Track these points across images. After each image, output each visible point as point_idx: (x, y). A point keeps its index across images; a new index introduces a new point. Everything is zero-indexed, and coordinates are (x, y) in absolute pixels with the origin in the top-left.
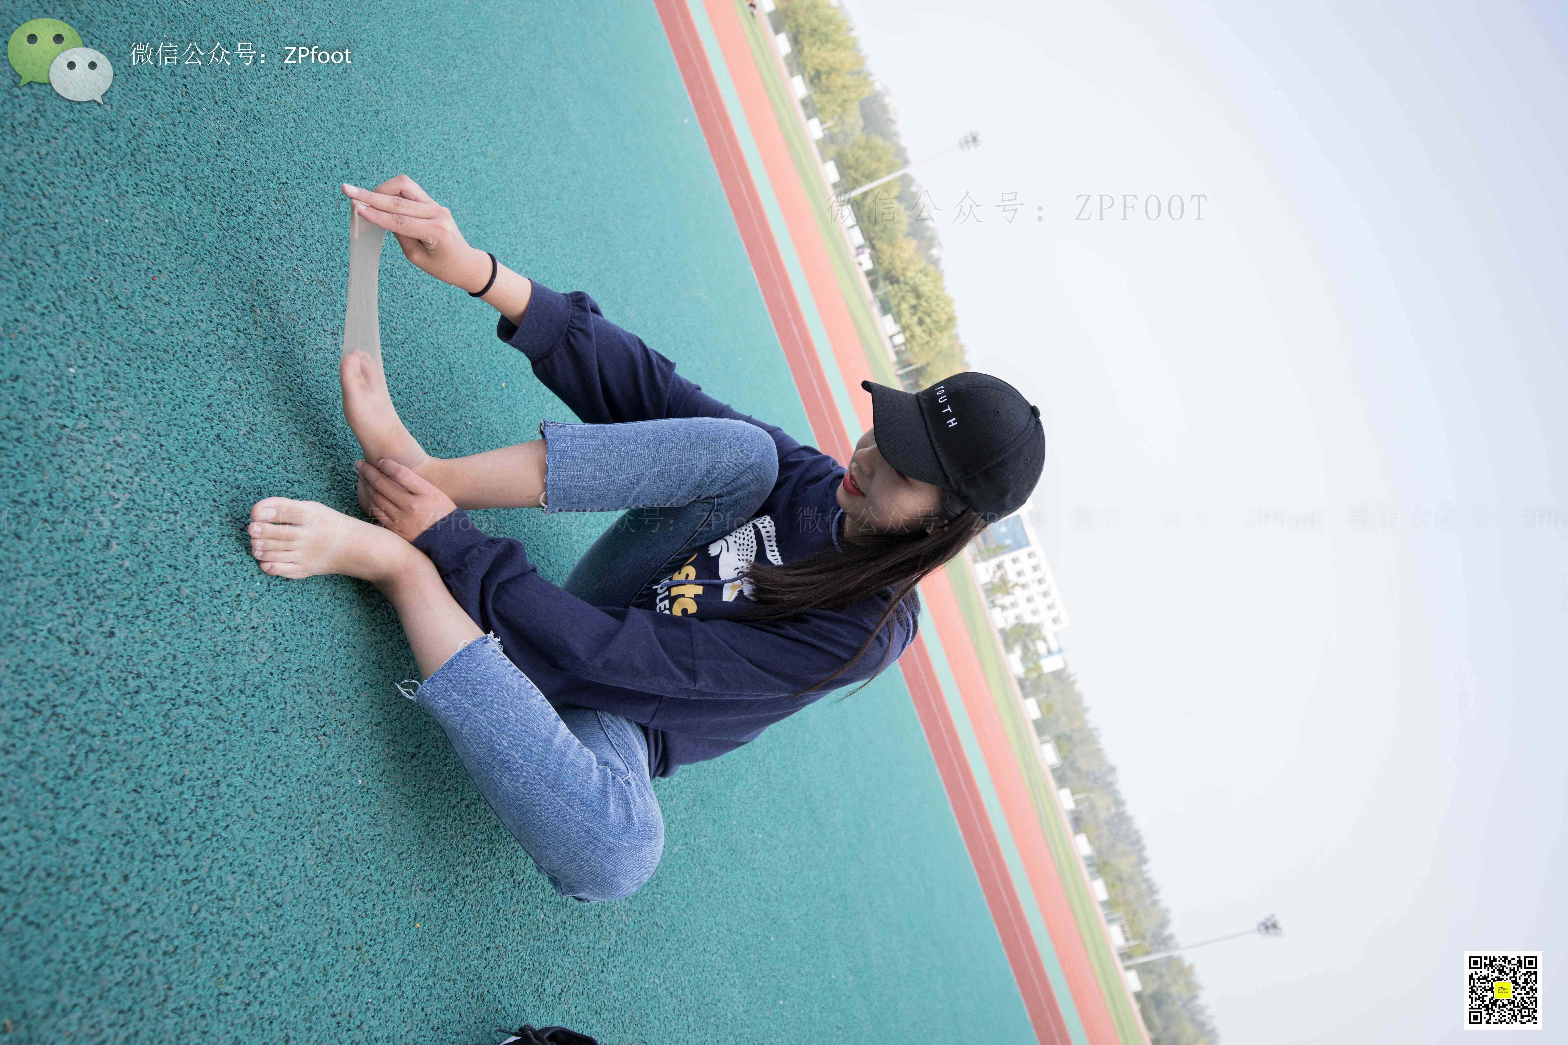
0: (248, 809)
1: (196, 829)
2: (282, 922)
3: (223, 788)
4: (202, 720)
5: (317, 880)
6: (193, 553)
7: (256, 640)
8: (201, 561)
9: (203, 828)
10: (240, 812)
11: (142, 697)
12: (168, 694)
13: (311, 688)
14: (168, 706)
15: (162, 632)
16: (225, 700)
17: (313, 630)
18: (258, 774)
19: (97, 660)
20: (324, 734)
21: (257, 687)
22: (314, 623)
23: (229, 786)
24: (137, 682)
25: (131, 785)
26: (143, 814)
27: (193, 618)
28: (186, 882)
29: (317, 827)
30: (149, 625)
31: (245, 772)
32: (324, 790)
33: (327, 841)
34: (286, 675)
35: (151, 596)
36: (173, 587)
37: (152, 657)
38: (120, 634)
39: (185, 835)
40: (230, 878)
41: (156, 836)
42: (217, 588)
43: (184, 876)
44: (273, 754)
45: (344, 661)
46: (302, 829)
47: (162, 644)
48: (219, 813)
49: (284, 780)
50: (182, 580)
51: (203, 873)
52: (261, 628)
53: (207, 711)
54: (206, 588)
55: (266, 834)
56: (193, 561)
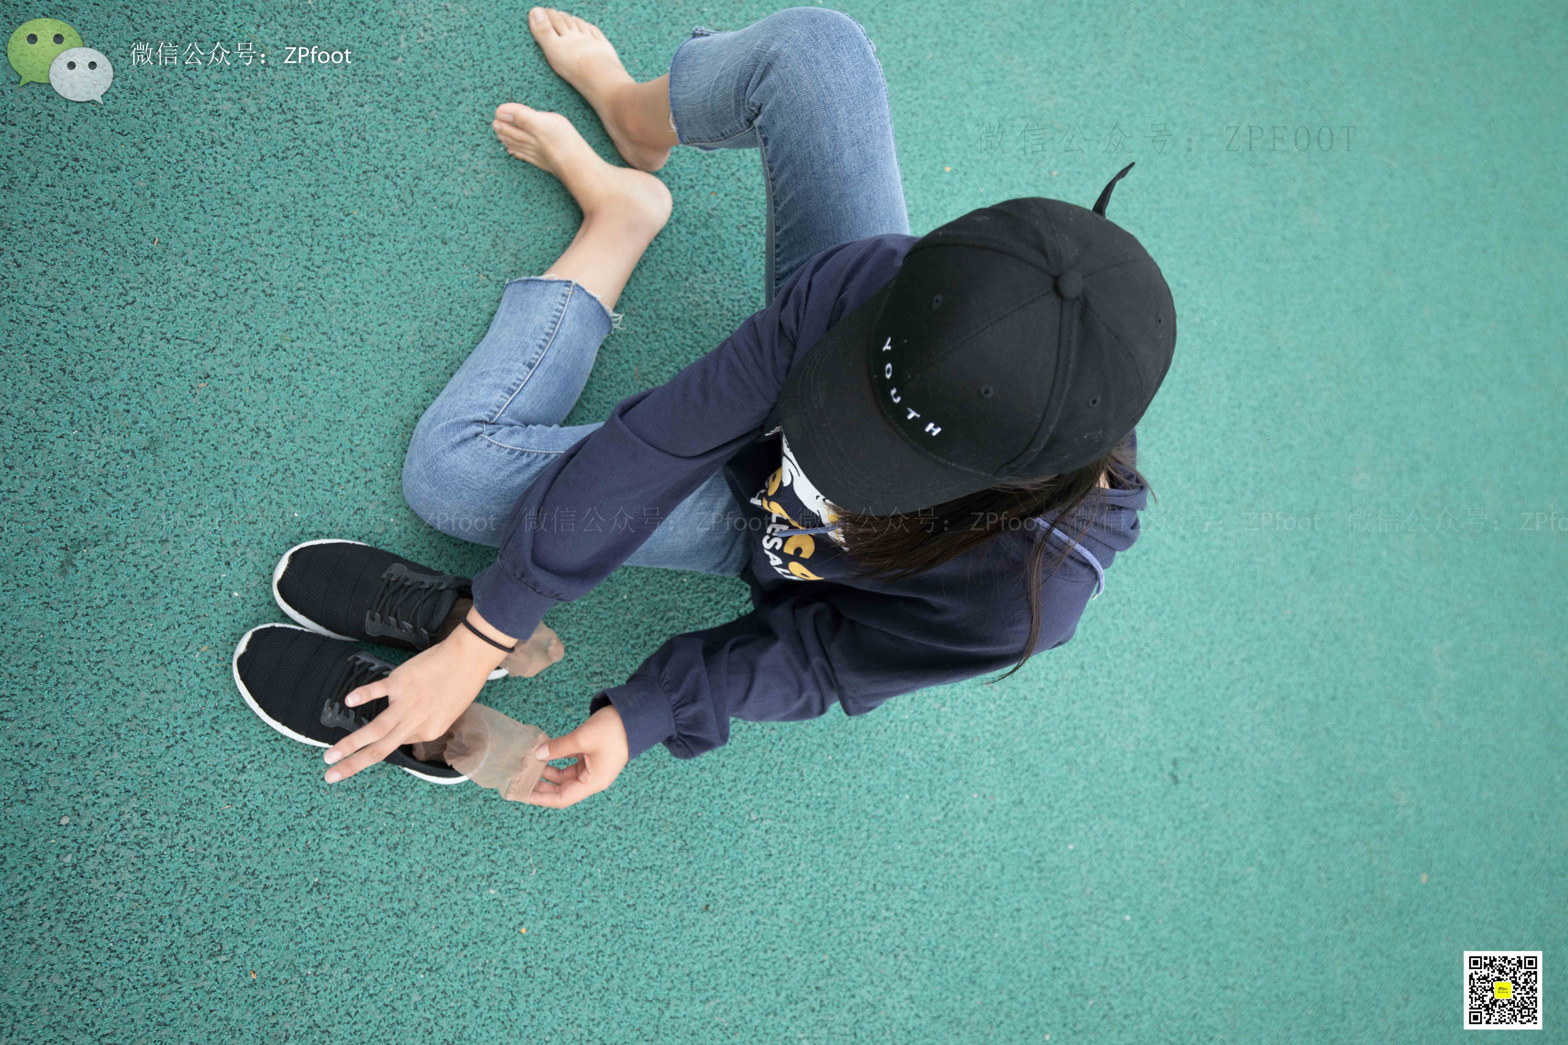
0: (384, 267)
1: (337, 248)
2: (356, 350)
3: (376, 241)
4: (390, 193)
5: (404, 354)
6: (459, 98)
7: (472, 180)
8: (461, 106)
9: (342, 251)
10: (376, 264)
11: (355, 151)
12: (375, 161)
13: (498, 241)
14: (372, 168)
15: (399, 127)
16: (416, 195)
17: (530, 207)
18: (408, 255)
19: (341, 112)
20: (487, 276)
21: (451, 207)
22: (535, 204)
23: (380, 244)
24: (359, 141)
25: (312, 190)
26: (307, 210)
27: (429, 135)
28: (307, 268)
29: (432, 324)
30: (392, 117)
31: (398, 245)
32: (456, 306)
33: (433, 338)
34: (481, 217)
35: (406, 103)
36: (427, 107)
37: (380, 135)
38: (367, 109)
39: (326, 243)
40: (338, 291)
41: (306, 228)
42: (462, 128)
43: (309, 264)
44: (430, 253)
45: (546, 245)
46: (419, 314)
47: (392, 132)
48: (360, 251)
49: (427, 274)
50: (437, 109)
51: (322, 272)
52: (482, 175)
53: (397, 191)
54: (454, 124)
55: (387, 293)
56: (456, 103)
